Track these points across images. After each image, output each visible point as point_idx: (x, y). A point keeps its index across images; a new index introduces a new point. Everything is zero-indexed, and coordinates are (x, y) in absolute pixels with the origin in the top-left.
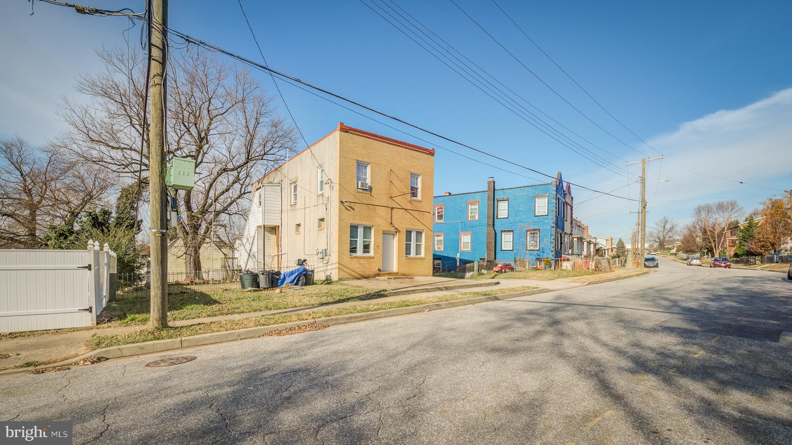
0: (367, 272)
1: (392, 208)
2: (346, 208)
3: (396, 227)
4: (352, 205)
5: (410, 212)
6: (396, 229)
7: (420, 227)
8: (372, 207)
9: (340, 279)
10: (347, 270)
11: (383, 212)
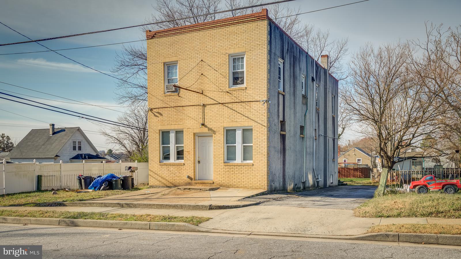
0: (177, 181)
1: (204, 105)
2: (155, 115)
3: (210, 127)
4: (160, 111)
5: (230, 105)
6: (210, 129)
7: (246, 124)
8: (181, 108)
9: (151, 186)
10: (157, 177)
11: (195, 113)
